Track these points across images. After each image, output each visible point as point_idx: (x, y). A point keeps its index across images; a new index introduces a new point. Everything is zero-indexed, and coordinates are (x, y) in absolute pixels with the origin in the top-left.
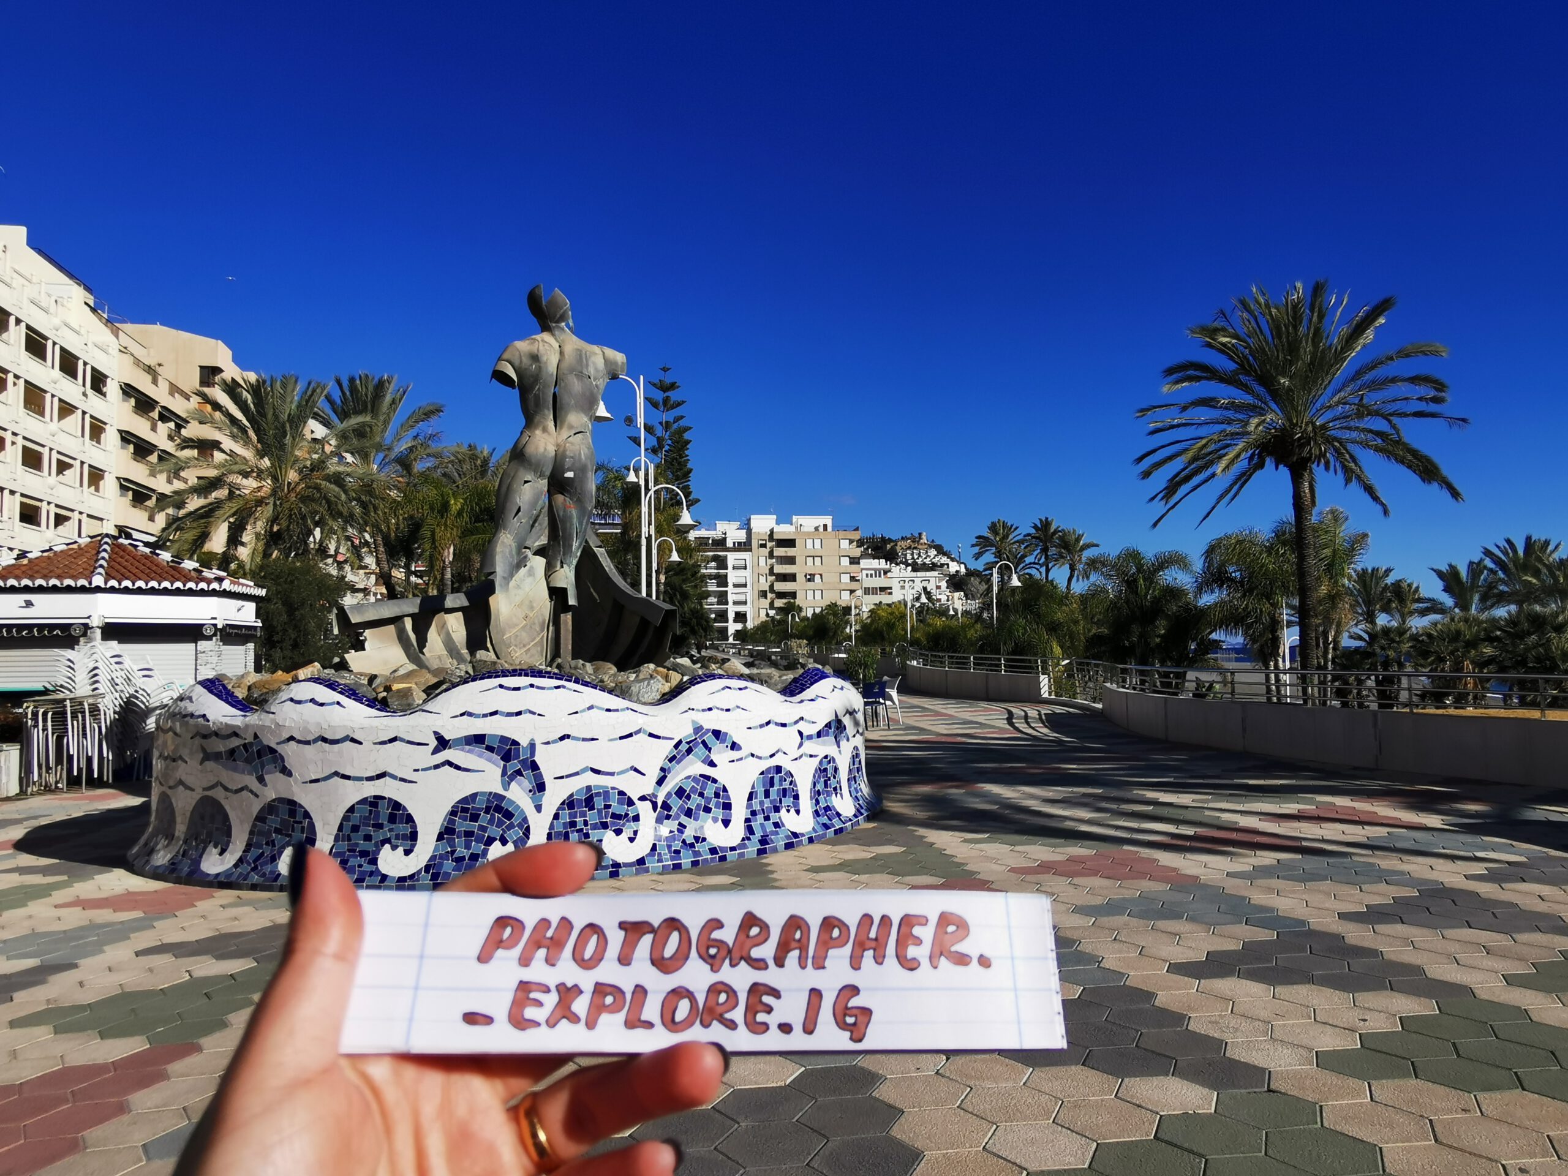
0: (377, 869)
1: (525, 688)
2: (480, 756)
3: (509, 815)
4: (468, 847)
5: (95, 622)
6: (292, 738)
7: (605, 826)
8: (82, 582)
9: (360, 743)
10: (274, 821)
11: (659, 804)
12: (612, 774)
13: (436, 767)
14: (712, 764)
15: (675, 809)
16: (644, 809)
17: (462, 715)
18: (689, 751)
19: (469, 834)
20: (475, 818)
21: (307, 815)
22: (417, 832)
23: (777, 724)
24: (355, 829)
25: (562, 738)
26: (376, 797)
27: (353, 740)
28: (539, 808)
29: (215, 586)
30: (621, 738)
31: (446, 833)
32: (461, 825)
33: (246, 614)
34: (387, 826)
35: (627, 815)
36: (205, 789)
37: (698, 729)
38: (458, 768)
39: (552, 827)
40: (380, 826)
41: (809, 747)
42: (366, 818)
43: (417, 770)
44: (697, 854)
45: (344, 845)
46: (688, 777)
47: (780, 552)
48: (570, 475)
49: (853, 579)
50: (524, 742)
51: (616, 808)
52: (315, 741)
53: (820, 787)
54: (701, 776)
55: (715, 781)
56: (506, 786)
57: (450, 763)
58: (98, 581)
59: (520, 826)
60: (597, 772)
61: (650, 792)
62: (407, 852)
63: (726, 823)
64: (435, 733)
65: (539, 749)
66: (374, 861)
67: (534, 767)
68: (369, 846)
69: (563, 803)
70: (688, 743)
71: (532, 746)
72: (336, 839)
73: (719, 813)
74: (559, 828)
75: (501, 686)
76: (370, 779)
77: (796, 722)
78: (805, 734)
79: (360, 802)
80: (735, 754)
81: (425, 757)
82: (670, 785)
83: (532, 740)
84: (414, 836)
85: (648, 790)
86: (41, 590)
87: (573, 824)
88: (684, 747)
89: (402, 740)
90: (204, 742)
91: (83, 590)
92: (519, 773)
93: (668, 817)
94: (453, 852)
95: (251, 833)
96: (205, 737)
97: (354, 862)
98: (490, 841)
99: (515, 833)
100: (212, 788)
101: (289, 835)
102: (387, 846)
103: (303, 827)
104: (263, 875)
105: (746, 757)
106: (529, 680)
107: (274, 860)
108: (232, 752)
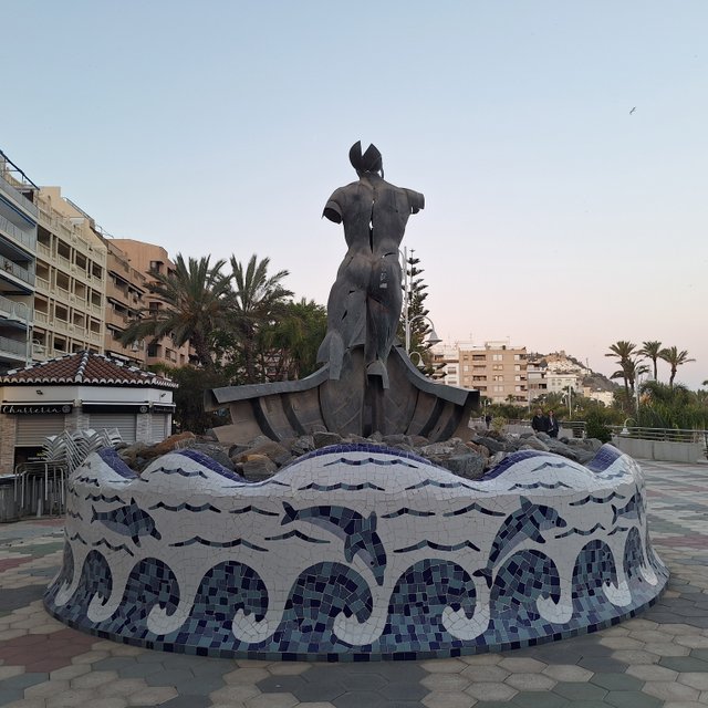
0: (232, 634)
1: (365, 462)
2: (325, 528)
3: (352, 587)
4: (314, 617)
5: (77, 404)
6: (161, 505)
7: (443, 601)
9: (219, 511)
10: (145, 579)
11: (494, 579)
12: (448, 549)
13: (286, 536)
14: (541, 540)
15: (508, 585)
16: (480, 583)
17: (309, 487)
18: (519, 527)
19: (315, 603)
20: (320, 587)
21: (172, 575)
22: (267, 599)
23: (594, 500)
24: (213, 592)
25: (401, 512)
26: (231, 562)
27: (212, 508)
28: (380, 581)
29: (147, 381)
30: (456, 513)
31: (294, 601)
32: (309, 594)
34: (241, 591)
35: (463, 590)
36: (94, 545)
37: (526, 504)
38: (305, 538)
39: (392, 599)
40: (233, 591)
41: (622, 521)
42: (222, 582)
43: (269, 539)
44: (533, 631)
45: (202, 607)
46: (519, 553)
49: (522, 378)
50: (366, 515)
51: (455, 583)
52: (180, 507)
53: (630, 558)
54: (531, 551)
55: (544, 556)
56: (350, 559)
57: (298, 534)
58: (78, 379)
59: (363, 598)
60: (434, 546)
61: (484, 566)
62: (259, 618)
63: (556, 599)
64: (284, 503)
65: (380, 521)
66: (228, 625)
67: (376, 539)
68: (225, 610)
69: (403, 576)
70: (518, 518)
71: (373, 518)
72: (196, 601)
73: (547, 587)
74: (400, 600)
75: (343, 460)
76: (225, 545)
77: (610, 498)
78: (618, 508)
79: (217, 567)
80: (561, 530)
81: (275, 526)
82: (502, 561)
83: (373, 512)
84: (264, 602)
85: (483, 565)
86: (46, 384)
87: (412, 598)
88: (514, 523)
89: (256, 510)
90: (94, 503)
91: (70, 384)
92: (361, 545)
93: (502, 593)
94: (301, 621)
95: (128, 587)
96: (95, 499)
97: (211, 624)
98: (334, 612)
99: (358, 605)
100: (99, 543)
101: (157, 593)
102: (241, 610)
103: (168, 587)
104: (134, 630)
105: (571, 532)
106: (368, 455)
107: (144, 615)
108: (114, 513)
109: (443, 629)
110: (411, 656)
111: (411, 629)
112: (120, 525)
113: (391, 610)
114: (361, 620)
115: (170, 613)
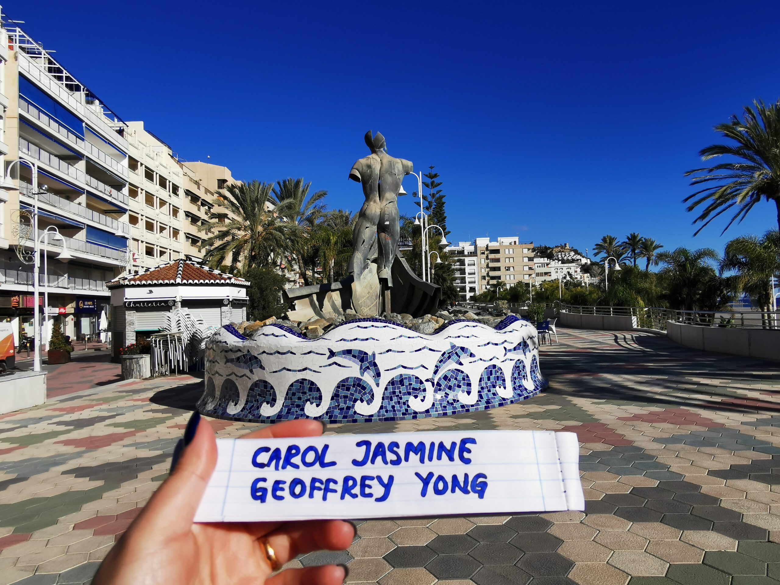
0: (304, 413)
1: (369, 327)
2: (350, 360)
3: (364, 388)
4: (345, 403)
5: (178, 299)
6: (264, 352)
7: (409, 394)
8: (172, 281)
9: (295, 354)
10: (257, 390)
11: (435, 384)
12: (412, 368)
13: (330, 365)
14: (461, 364)
15: (443, 386)
16: (428, 385)
17: (341, 340)
18: (449, 357)
19: (345, 397)
20: (348, 389)
21: (272, 388)
22: (322, 396)
23: (493, 344)
24: (294, 394)
25: (388, 351)
26: (303, 379)
27: (292, 353)
28: (378, 385)
29: (228, 281)
30: (416, 351)
31: (335, 397)
32: (342, 393)
33: (242, 294)
34: (308, 393)
35: (420, 388)
36: (227, 376)
37: (453, 347)
38: (340, 365)
39: (384, 394)
40: (304, 393)
42: (298, 389)
43: (321, 367)
44: (455, 408)
45: (289, 402)
46: (449, 370)
47: (492, 256)
48: (387, 223)
49: (530, 268)
50: (370, 353)
51: (415, 385)
52: (275, 353)
53: (516, 375)
54: (456, 369)
55: (462, 372)
56: (362, 374)
57: (336, 363)
58: (179, 280)
59: (369, 393)
60: (405, 367)
61: (431, 377)
62: (318, 406)
63: (469, 393)
64: (329, 349)
66: (303, 410)
67: (375, 365)
68: (300, 403)
69: (389, 382)
70: (449, 353)
71: (374, 355)
72: (286, 399)
73: (465, 388)
74: (388, 394)
75: (358, 326)
76: (299, 371)
77: (503, 343)
78: (508, 349)
79: (295, 382)
81: (324, 360)
82: (440, 374)
83: (374, 352)
84: (320, 398)
86: (155, 285)
87: (394, 393)
88: (446, 356)
89: (314, 352)
90: (226, 354)
91: (172, 285)
92: (368, 368)
93: (440, 390)
94: (339, 405)
95: (248, 396)
96: (226, 351)
97: (294, 410)
98: (355, 401)
99: (367, 397)
100: (230, 375)
101: (265, 397)
102: (308, 402)
103: (270, 393)
104: (254, 415)
105: (478, 360)
106: (371, 323)
107: (258, 408)
108: (238, 358)
109: (408, 406)
110: (393, 419)
111: (393, 407)
112: (242, 364)
113: (383, 398)
114: (368, 404)
115: (272, 406)
